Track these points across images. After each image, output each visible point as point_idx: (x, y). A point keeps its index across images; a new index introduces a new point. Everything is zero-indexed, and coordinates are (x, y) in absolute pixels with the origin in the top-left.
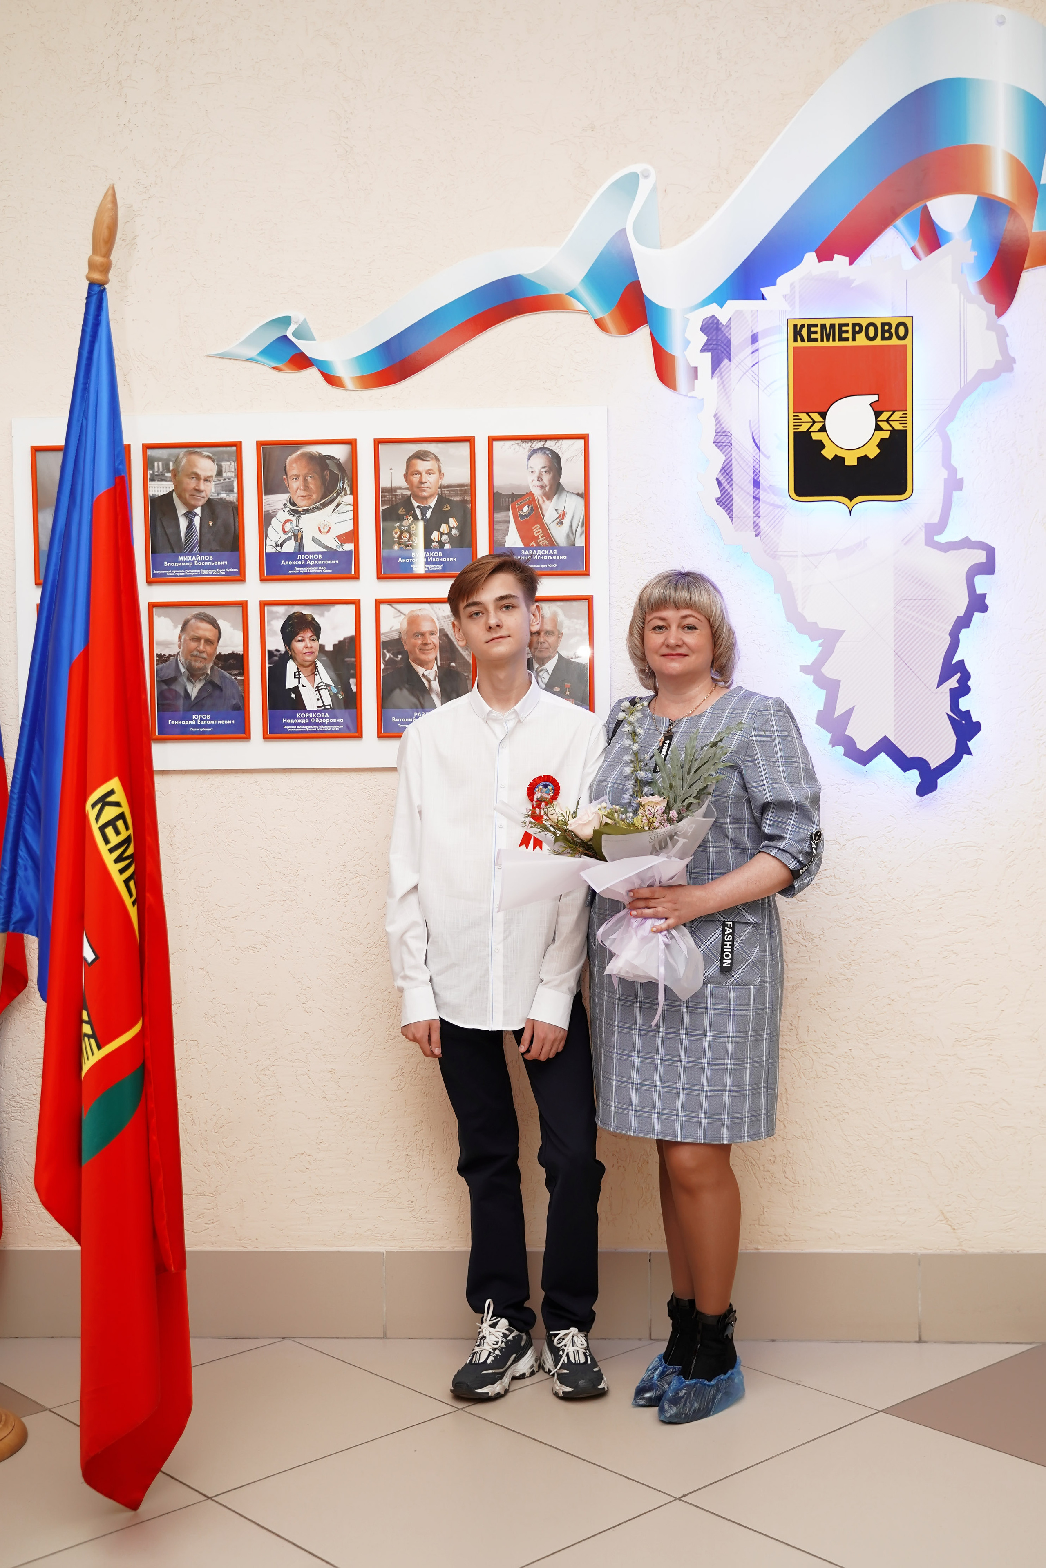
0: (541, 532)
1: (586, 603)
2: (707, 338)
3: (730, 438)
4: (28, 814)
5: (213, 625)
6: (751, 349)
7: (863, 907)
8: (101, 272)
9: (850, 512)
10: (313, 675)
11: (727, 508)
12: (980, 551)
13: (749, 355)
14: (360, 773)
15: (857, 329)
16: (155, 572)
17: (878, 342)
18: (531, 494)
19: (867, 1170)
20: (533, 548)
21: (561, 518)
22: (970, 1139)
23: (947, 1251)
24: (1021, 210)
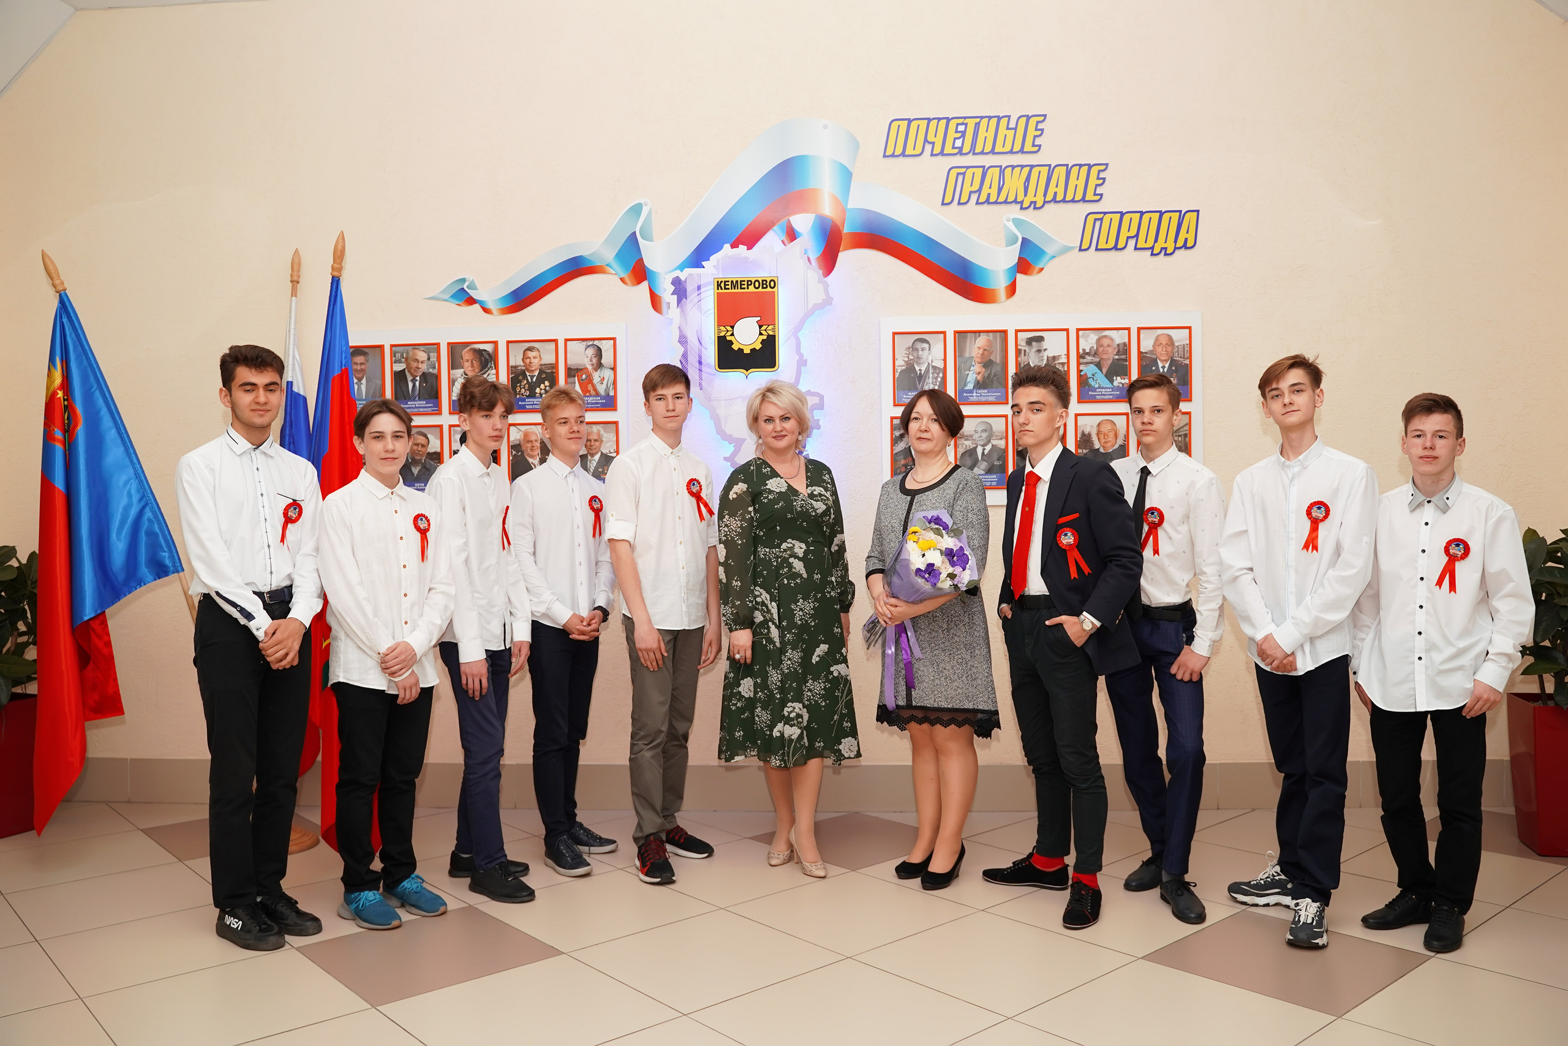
0: (592, 388)
1: (615, 425)
2: (675, 288)
3: (687, 339)
5: (425, 437)
6: (697, 293)
8: (337, 271)
9: (746, 377)
13: (696, 296)
15: (750, 283)
18: (587, 368)
20: (588, 396)
21: (602, 381)
24: (838, 222)
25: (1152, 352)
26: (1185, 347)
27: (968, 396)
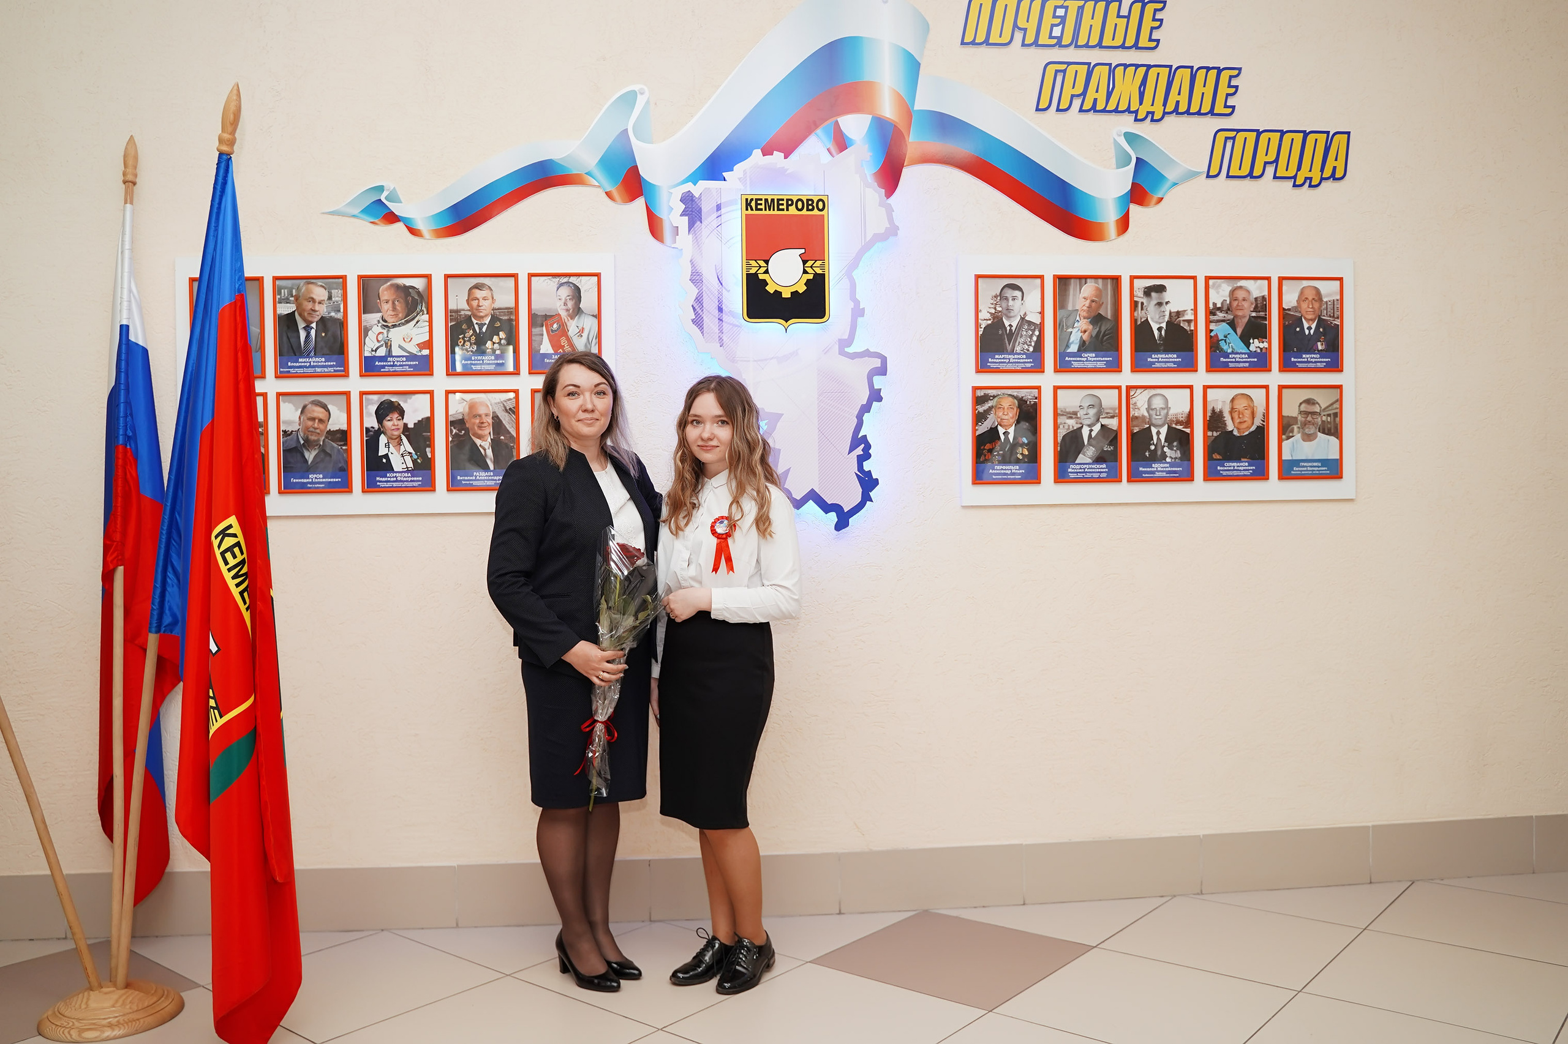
0: (566, 341)
2: (685, 206)
3: (702, 277)
4: (174, 545)
5: (325, 409)
6: (715, 215)
8: (227, 145)
9: (786, 330)
10: (399, 445)
11: (699, 327)
12: (877, 359)
13: (715, 219)
14: (435, 517)
15: (790, 202)
16: (281, 370)
18: (559, 315)
19: (803, 795)
20: (561, 354)
21: (581, 332)
23: (859, 850)
24: (902, 127)
25: (1295, 309)
26: (1335, 303)
27: (1071, 361)
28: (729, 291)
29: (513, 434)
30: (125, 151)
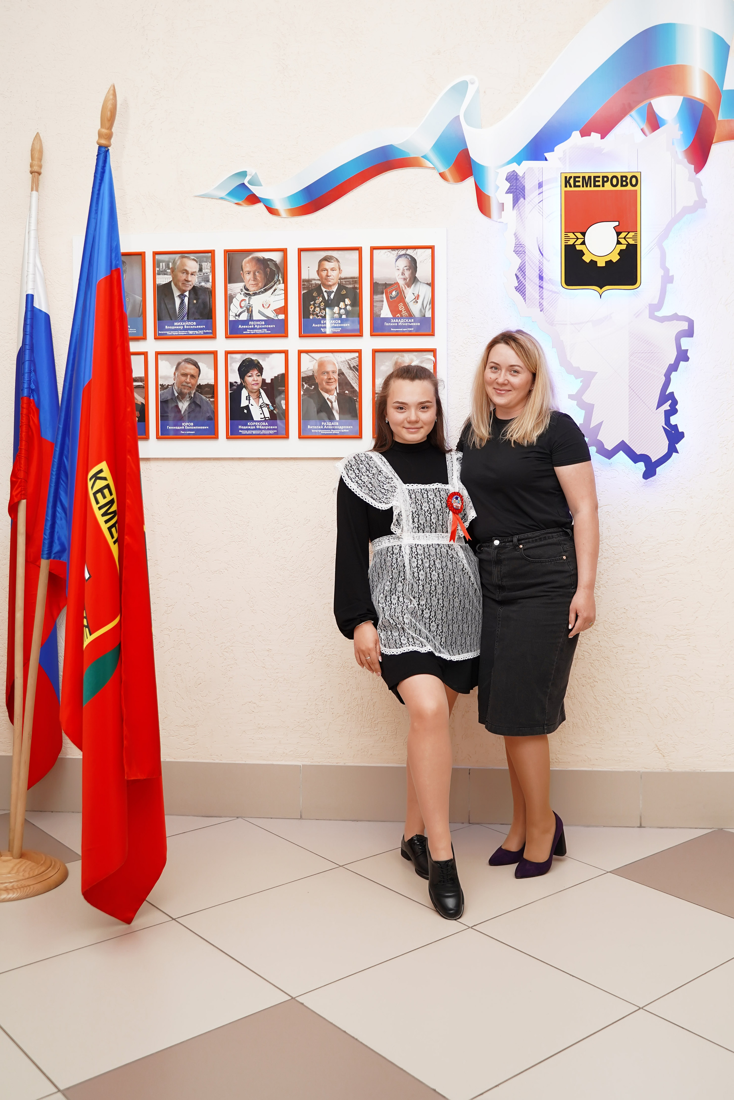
0: (404, 308)
1: (431, 353)
2: (510, 185)
3: (524, 249)
4: (62, 483)
5: (196, 366)
6: (538, 191)
7: (608, 550)
8: (105, 139)
9: (601, 296)
10: (258, 398)
11: (522, 293)
12: (684, 322)
13: (537, 196)
14: (288, 461)
15: (605, 179)
16: (160, 332)
17: (619, 188)
18: (397, 283)
19: (609, 718)
20: (398, 318)
21: (416, 299)
22: (675, 699)
23: (659, 770)
24: (712, 108)
28: (549, 261)
29: (356, 389)
30: (32, 146)
